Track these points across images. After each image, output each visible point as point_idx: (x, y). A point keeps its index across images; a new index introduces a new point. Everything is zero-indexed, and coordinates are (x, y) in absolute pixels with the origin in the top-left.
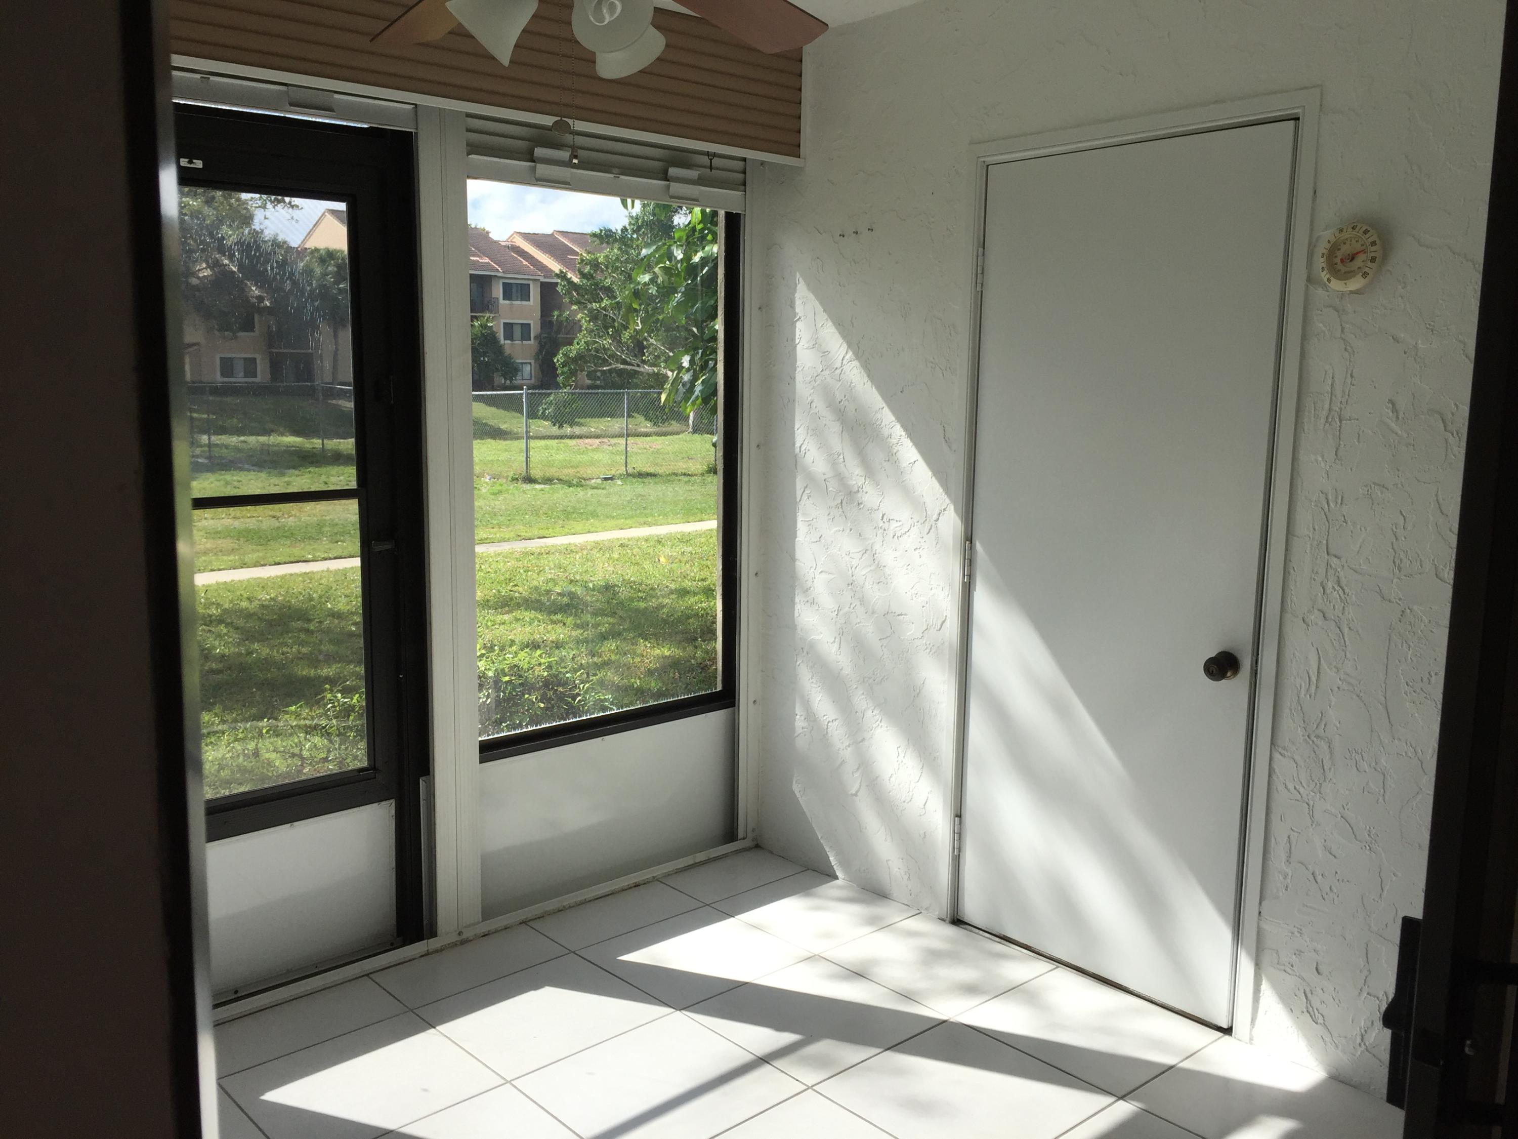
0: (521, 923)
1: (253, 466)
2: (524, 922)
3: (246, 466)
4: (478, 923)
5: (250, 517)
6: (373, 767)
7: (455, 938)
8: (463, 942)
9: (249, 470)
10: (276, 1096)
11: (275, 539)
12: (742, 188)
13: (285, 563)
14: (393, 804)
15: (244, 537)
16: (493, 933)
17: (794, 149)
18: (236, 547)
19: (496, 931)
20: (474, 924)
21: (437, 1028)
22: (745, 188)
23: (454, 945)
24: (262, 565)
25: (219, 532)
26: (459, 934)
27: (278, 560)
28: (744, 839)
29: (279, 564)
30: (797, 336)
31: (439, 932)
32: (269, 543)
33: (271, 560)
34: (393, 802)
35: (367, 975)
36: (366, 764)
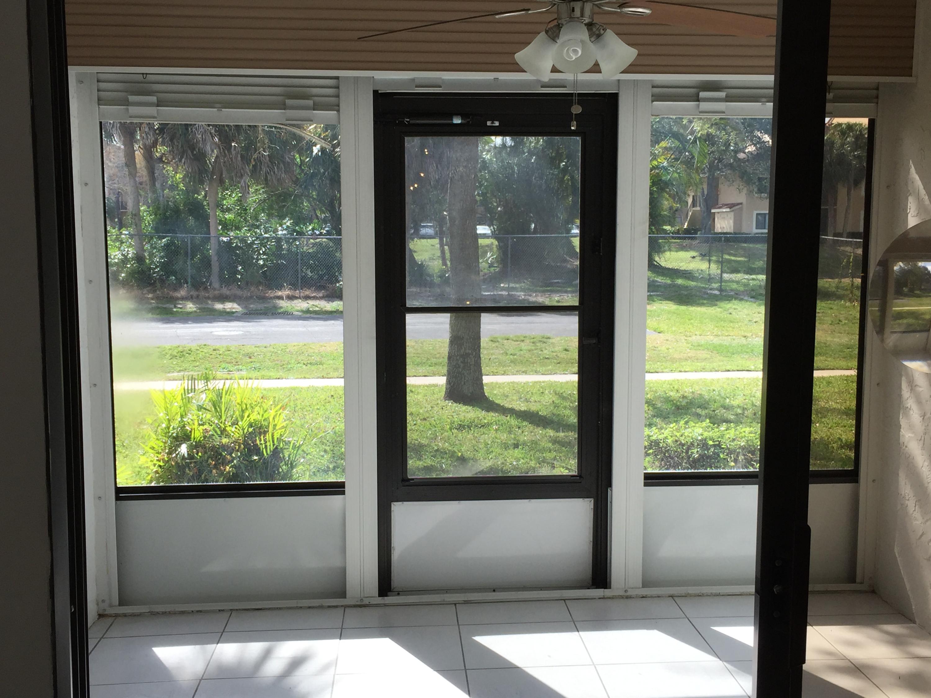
0: (669, 596)
1: (751, 298)
2: (672, 596)
3: (746, 298)
4: (639, 588)
5: (727, 336)
6: (580, 476)
7: (622, 593)
8: (628, 597)
9: (747, 301)
10: (479, 639)
11: (738, 353)
12: (876, 100)
13: (733, 371)
14: (593, 501)
15: (717, 350)
16: (649, 597)
17: (907, 71)
18: (709, 357)
19: (652, 597)
20: (636, 588)
21: (580, 633)
22: (878, 101)
23: (622, 597)
24: (716, 371)
25: (701, 346)
26: (625, 591)
27: (728, 368)
28: (861, 583)
29: (729, 371)
30: (909, 207)
31: (612, 586)
32: (733, 356)
33: (724, 368)
34: (592, 500)
35: (564, 600)
36: (576, 474)
